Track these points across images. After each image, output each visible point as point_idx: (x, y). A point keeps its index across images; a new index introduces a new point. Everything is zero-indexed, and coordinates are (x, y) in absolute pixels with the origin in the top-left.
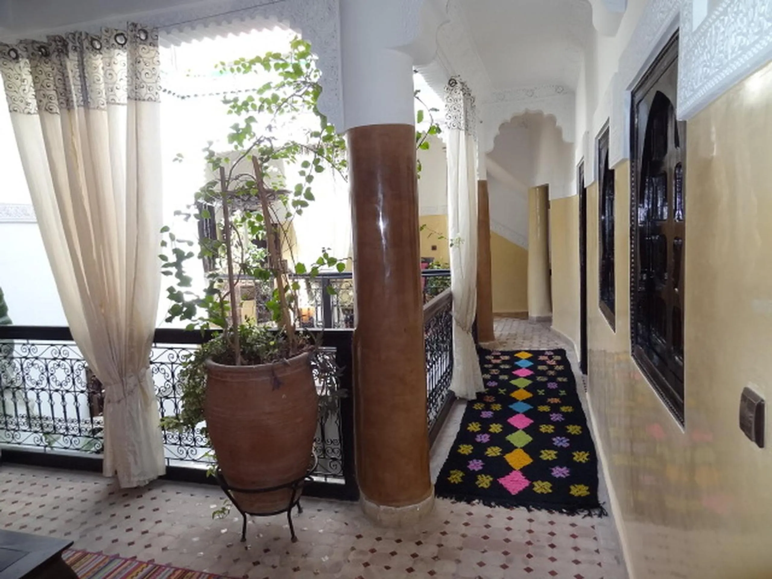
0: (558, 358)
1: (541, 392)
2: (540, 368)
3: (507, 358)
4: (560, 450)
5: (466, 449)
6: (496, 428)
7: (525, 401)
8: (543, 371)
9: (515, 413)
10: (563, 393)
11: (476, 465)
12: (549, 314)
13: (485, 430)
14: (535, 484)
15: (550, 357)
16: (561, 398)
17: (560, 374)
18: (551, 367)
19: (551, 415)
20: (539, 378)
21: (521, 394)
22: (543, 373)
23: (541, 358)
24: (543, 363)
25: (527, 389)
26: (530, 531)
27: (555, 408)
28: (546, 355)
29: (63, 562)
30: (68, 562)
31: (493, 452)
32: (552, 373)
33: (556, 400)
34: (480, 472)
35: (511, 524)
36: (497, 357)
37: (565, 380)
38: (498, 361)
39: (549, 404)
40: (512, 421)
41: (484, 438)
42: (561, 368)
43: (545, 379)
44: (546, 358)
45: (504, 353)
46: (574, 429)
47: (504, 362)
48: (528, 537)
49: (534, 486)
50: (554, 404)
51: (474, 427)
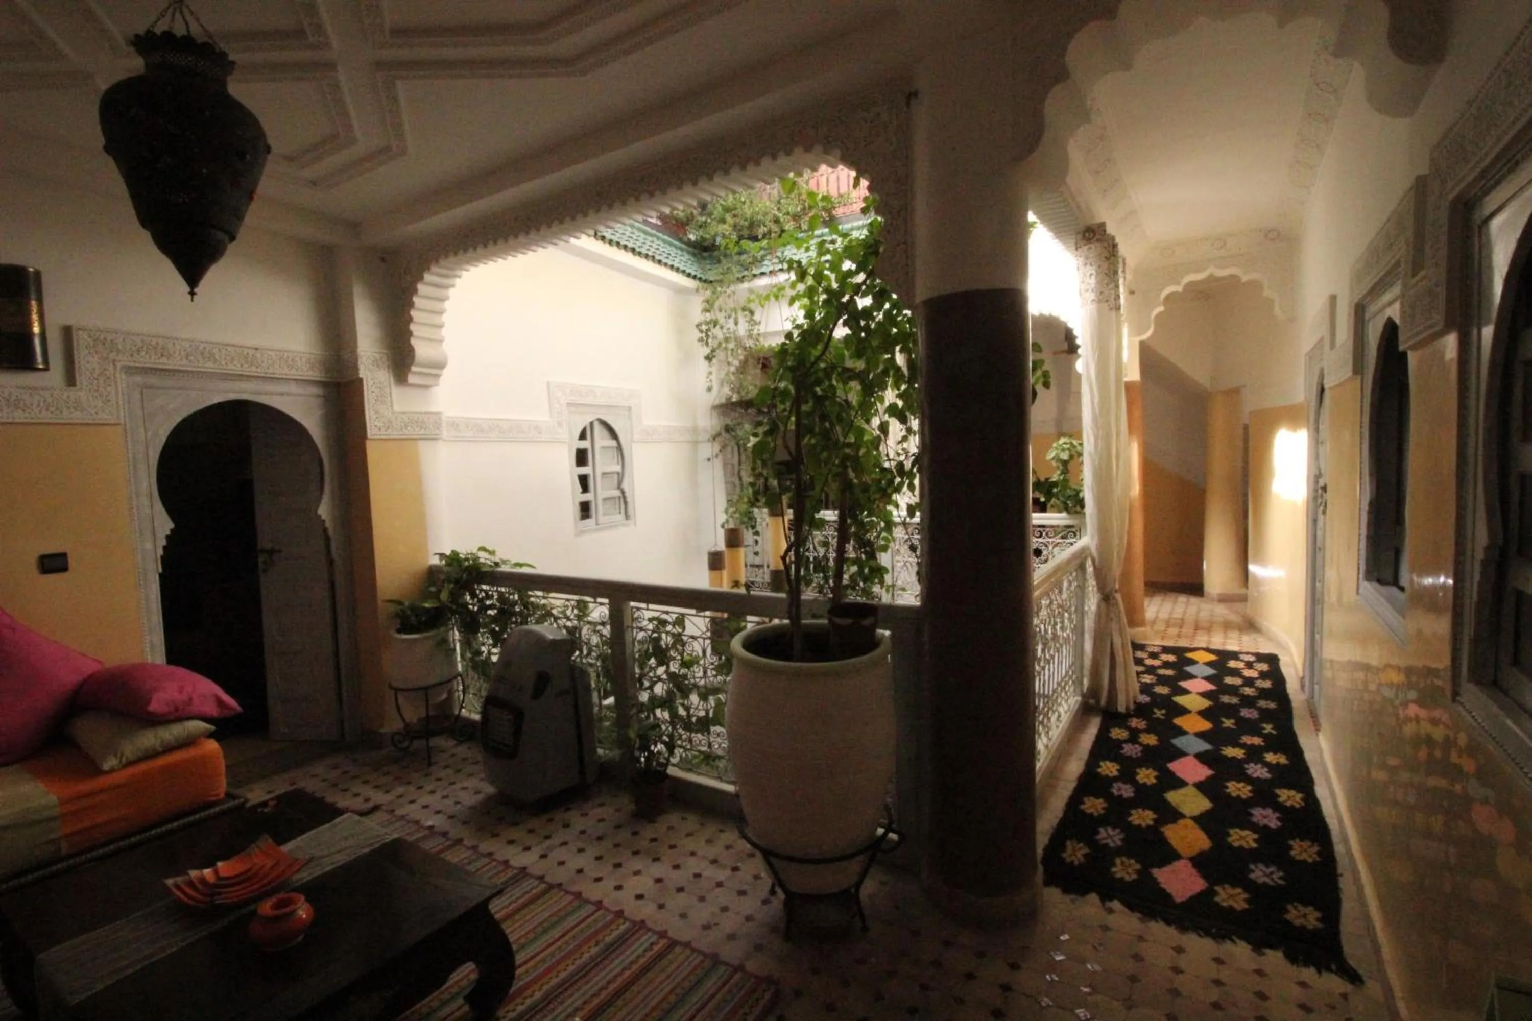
0: (1264, 667)
1: (1228, 723)
2: (1229, 680)
3: (1171, 658)
4: (1263, 832)
5: (1094, 805)
6: (1147, 776)
7: (1201, 735)
8: (1233, 686)
9: (1180, 754)
10: (1268, 728)
11: (1111, 836)
12: (1243, 591)
13: (1127, 775)
14: (1218, 888)
15: (1249, 665)
16: (1267, 737)
17: (1264, 694)
18: (1249, 682)
19: (1246, 766)
20: (1225, 699)
21: (1193, 724)
22: (1233, 690)
23: (1232, 664)
24: (1236, 672)
25: (1204, 714)
26: (1218, 983)
27: (1254, 754)
28: (1242, 661)
29: (491, 916)
30: (497, 916)
31: (1143, 817)
32: (1248, 691)
33: (1257, 741)
34: (1119, 852)
35: (1182, 962)
36: (1154, 656)
37: (1272, 705)
38: (1156, 663)
39: (1243, 746)
40: (1175, 766)
41: (1126, 791)
42: (1267, 684)
43: (1235, 700)
44: (1241, 665)
45: (1166, 650)
46: (1289, 797)
47: (1166, 665)
48: (1214, 994)
49: (1215, 893)
50: (1253, 746)
51: (1109, 768)
